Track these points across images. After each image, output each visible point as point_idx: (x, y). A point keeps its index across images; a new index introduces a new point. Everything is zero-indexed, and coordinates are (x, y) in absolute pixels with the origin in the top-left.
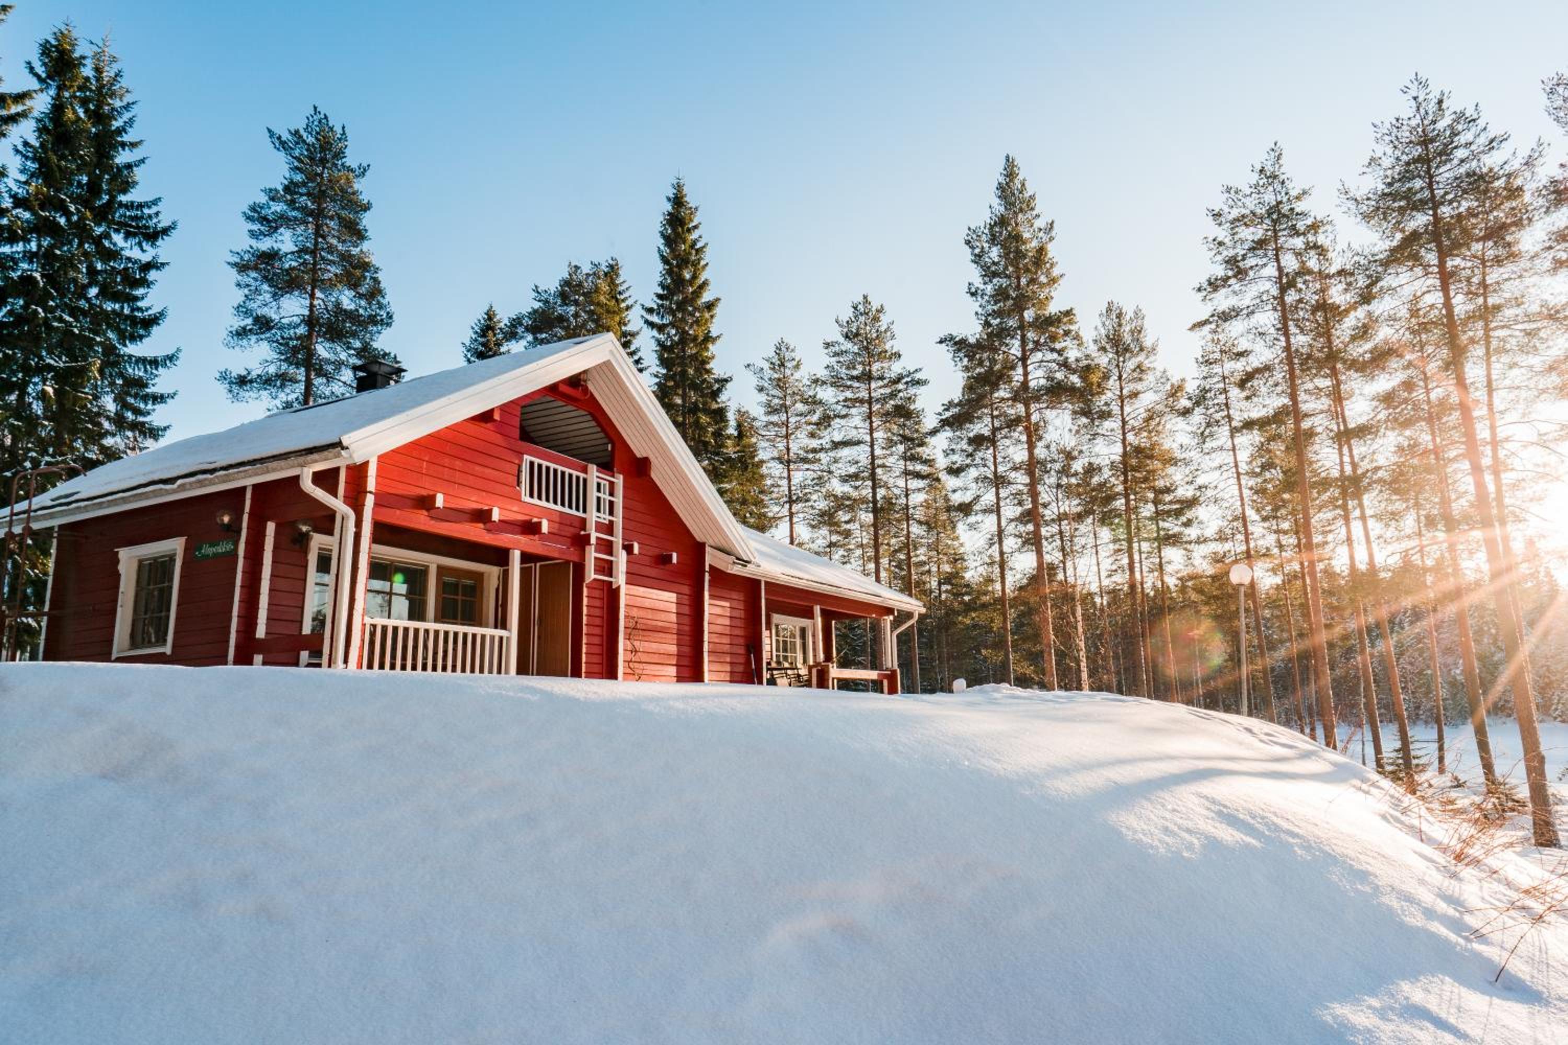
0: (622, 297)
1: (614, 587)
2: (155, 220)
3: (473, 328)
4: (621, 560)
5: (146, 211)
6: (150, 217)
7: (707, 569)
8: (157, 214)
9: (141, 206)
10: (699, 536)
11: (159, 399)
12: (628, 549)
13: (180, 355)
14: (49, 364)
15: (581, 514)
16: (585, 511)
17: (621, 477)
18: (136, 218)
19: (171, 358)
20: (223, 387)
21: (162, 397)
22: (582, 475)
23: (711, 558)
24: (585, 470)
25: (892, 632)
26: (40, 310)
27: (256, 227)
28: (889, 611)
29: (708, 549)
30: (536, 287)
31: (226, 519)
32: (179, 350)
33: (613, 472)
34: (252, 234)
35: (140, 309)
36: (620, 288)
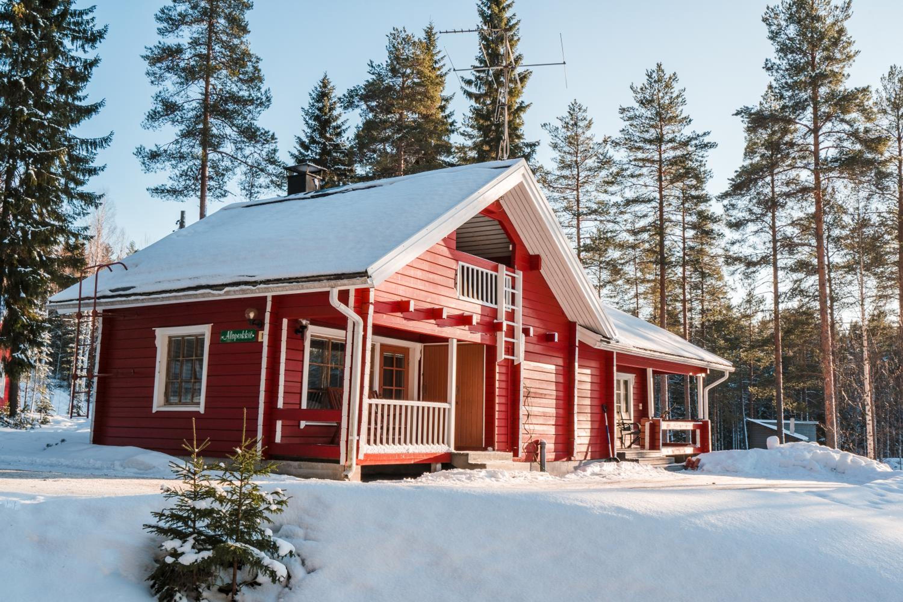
0: (437, 66)
1: (516, 363)
2: (91, 25)
3: (310, 95)
4: (521, 342)
5: (85, 17)
6: (88, 22)
7: (577, 344)
8: (93, 19)
9: (81, 14)
10: (571, 316)
11: (93, 172)
12: (526, 332)
13: (113, 137)
14: (29, 151)
15: (493, 306)
16: (496, 303)
17: (521, 273)
18: (76, 24)
19: (106, 140)
20: (138, 161)
21: (95, 169)
22: (494, 273)
23: (581, 335)
24: (496, 269)
25: (704, 387)
26: (25, 109)
27: (162, 25)
28: (703, 370)
29: (578, 328)
30: (371, 62)
31: (252, 315)
32: (112, 133)
33: (514, 268)
34: (161, 32)
35: (80, 99)
36: (436, 58)
